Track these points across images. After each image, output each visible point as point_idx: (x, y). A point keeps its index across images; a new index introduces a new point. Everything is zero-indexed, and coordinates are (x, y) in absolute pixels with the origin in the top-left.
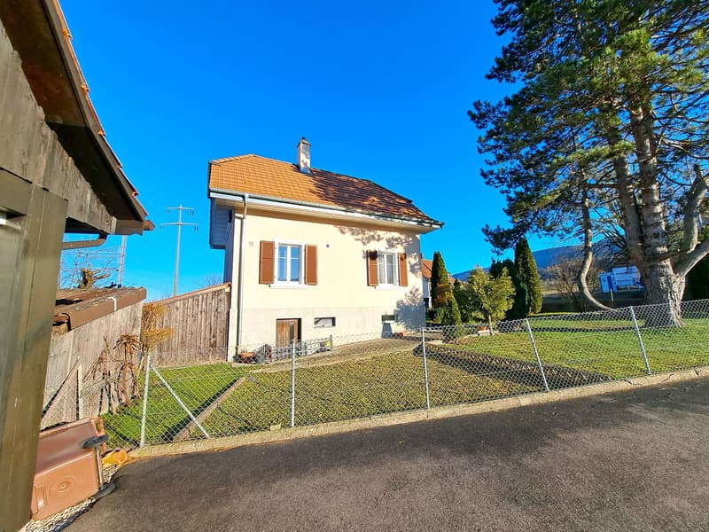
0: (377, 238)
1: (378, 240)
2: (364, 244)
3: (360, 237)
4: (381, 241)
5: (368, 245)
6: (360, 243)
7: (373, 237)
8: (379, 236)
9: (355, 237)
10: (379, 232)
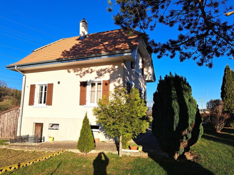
0: (90, 71)
1: (91, 72)
2: (81, 77)
3: (79, 73)
4: (93, 73)
5: (83, 77)
6: (79, 76)
7: (87, 71)
8: (91, 70)
9: (76, 73)
10: (91, 68)
